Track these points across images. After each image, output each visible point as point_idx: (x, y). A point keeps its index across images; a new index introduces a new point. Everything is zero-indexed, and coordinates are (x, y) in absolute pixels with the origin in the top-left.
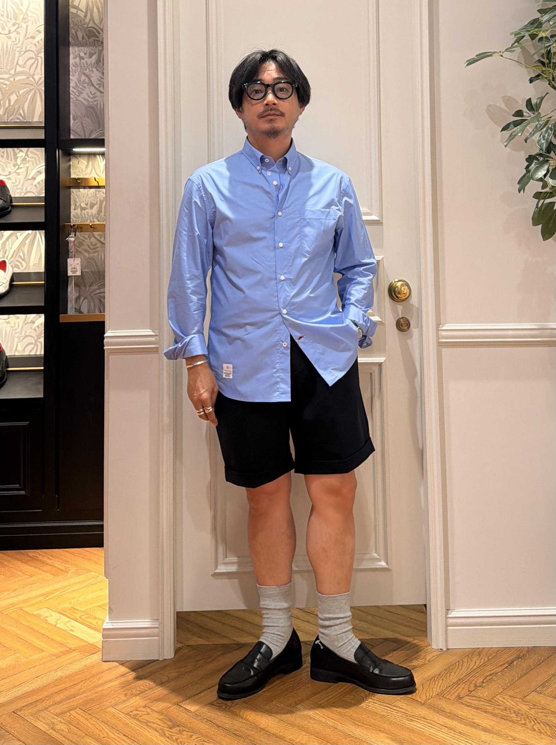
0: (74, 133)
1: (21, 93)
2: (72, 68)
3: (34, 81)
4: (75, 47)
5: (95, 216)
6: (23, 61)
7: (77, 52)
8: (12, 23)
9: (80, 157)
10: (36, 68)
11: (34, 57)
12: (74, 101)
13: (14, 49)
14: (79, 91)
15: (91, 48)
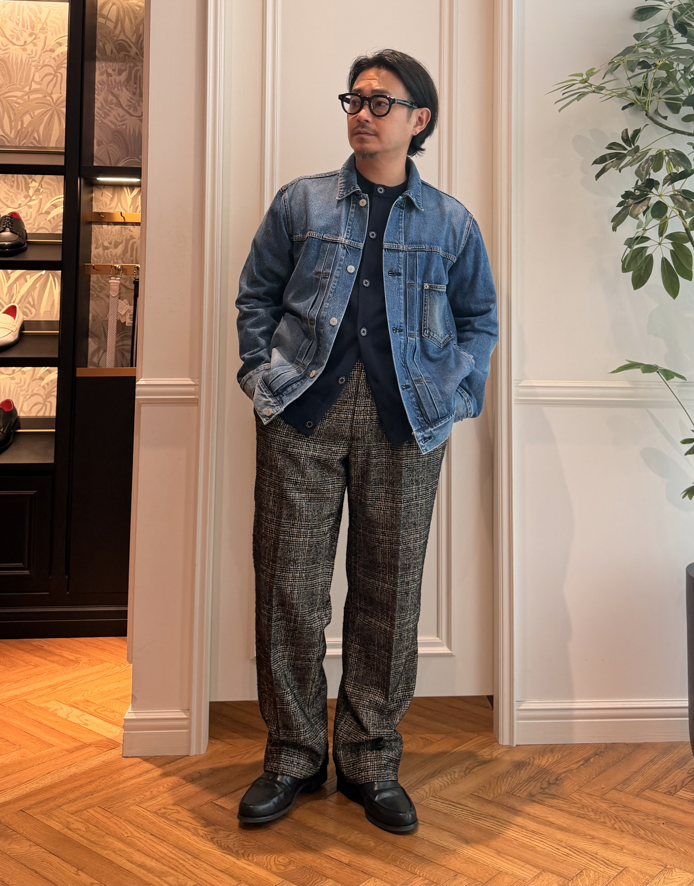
0: (98, 161)
1: (36, 114)
2: (97, 86)
3: (51, 101)
4: (102, 62)
5: (120, 255)
6: (39, 76)
7: (104, 68)
8: (29, 33)
9: (104, 188)
10: (54, 87)
11: (53, 73)
12: (100, 123)
13: (30, 63)
14: (105, 112)
15: (121, 63)
